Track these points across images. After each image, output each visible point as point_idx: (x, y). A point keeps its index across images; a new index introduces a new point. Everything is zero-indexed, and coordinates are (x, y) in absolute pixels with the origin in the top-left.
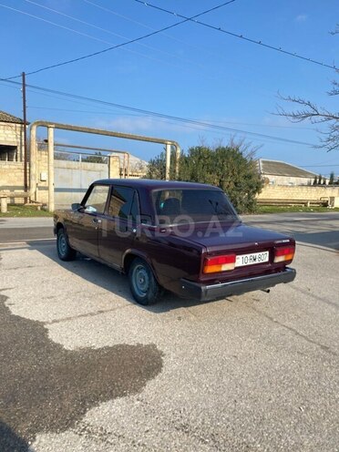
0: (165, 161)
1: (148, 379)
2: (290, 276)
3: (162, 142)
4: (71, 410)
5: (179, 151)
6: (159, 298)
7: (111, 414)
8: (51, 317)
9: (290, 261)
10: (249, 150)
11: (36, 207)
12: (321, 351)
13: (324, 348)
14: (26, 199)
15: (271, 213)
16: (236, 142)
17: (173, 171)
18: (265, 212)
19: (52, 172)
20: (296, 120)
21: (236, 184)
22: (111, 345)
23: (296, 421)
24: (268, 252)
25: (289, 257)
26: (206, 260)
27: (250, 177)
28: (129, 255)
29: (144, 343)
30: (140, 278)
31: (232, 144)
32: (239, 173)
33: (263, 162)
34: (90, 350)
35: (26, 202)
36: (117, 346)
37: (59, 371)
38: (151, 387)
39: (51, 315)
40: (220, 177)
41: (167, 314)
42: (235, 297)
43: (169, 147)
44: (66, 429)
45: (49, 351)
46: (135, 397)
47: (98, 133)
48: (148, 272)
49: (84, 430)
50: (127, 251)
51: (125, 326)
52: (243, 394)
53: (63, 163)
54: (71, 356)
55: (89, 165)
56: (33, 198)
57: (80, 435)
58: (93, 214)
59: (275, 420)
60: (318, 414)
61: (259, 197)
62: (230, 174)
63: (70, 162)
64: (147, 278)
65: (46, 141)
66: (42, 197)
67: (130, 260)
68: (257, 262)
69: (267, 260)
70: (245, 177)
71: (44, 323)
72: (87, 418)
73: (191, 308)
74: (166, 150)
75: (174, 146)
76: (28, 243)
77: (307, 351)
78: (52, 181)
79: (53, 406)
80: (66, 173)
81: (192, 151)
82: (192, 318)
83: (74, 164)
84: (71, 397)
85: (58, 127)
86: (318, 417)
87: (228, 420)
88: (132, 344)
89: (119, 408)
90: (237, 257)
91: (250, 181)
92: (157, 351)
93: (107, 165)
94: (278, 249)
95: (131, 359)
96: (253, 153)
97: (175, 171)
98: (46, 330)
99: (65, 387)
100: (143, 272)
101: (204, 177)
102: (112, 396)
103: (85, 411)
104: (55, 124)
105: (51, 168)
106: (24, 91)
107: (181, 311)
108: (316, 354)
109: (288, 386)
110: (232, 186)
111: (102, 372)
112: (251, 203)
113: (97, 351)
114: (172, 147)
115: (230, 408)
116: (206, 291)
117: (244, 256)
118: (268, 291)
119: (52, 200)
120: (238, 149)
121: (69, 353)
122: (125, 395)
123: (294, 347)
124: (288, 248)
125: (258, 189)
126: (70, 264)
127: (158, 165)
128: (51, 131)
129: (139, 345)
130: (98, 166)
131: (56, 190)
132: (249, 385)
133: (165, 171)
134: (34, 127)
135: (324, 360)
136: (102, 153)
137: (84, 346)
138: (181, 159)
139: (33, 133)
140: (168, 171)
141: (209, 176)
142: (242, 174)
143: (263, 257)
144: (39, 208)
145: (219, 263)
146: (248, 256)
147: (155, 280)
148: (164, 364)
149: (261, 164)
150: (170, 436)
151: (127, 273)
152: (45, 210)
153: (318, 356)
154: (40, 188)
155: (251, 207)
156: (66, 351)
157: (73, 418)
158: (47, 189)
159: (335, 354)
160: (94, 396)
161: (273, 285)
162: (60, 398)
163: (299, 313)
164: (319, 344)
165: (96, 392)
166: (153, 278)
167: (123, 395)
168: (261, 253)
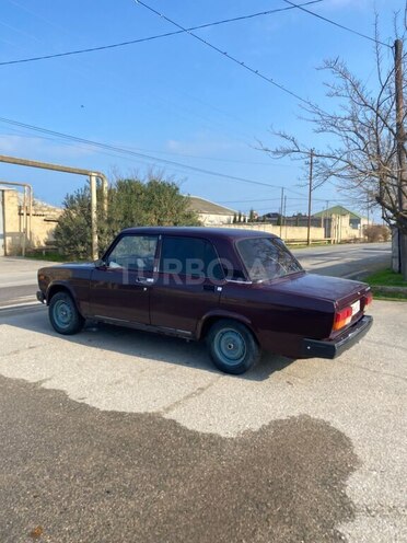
0: (90, 196)
3: (85, 173)
5: (106, 185)
17: (99, 207)
22: (266, 424)
32: (178, 212)
40: (158, 217)
43: (94, 179)
62: (169, 213)
70: (185, 217)
74: (90, 183)
75: (100, 178)
81: (120, 184)
88: (283, 417)
91: (190, 221)
97: (103, 210)
101: (140, 217)
113: (261, 432)
114: (97, 181)
120: (173, 184)
129: (292, 418)
133: (90, 210)
138: (109, 194)
140: (94, 209)
141: (145, 215)
142: (182, 213)
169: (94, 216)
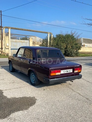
0: (48, 39)
1: (30, 106)
2: (80, 77)
3: (47, 33)
4: (7, 114)
5: (52, 36)
6: (38, 84)
7: (18, 115)
8: (5, 89)
9: (80, 72)
10: (77, 35)
11: (5, 55)
12: (86, 100)
13: (87, 99)
14: (2, 52)
15: (84, 56)
16: (73, 32)
17: (50, 43)
18: (82, 56)
19: (10, 43)
20: (90, 26)
21: (72, 47)
22: (21, 97)
23: (71, 118)
24: (72, 69)
25: (79, 71)
26: (51, 71)
27: (77, 44)
28: (29, 70)
29: (32, 96)
30: (33, 77)
31: (72, 33)
32: (73, 43)
33: (83, 39)
34: (15, 98)
35: (2, 53)
36: (23, 97)
37: (5, 103)
38: (31, 108)
39: (5, 88)
40: (66, 44)
41: (40, 88)
42: (64, 83)
43: (49, 35)
44: (5, 118)
45: (3, 98)
46: (26, 111)
47: (25, 30)
48: (35, 75)
49: (9, 118)
50: (29, 69)
51: (27, 92)
52: (58, 111)
53: (14, 40)
54: (9, 100)
55: (23, 41)
56: (4, 52)
57: (8, 120)
58: (20, 57)
59: (65, 117)
60: (79, 116)
61: (80, 51)
62: (70, 43)
63: (16, 40)
64: (35, 77)
65: (8, 33)
66: (7, 51)
67: (30, 72)
68: (68, 72)
69: (72, 72)
70: (75, 44)
71: (2, 90)
72: (11, 116)
73: (48, 87)
74: (48, 35)
75: (51, 34)
76: (1, 66)
77: (81, 100)
78: (10, 46)
79: (2, 112)
80: (15, 43)
81: (57, 35)
82: (48, 89)
83: (17, 40)
84: (7, 110)
85: (12, 28)
86: (78, 117)
87: (51, 117)
88: (28, 97)
89: (20, 114)
90: (61, 71)
91: (77, 46)
92: (35, 99)
93: (29, 41)
94: (75, 68)
95: (27, 101)
96: (79, 36)
97: (51, 43)
98: (3, 92)
99: (6, 108)
100: (33, 75)
101: (61, 44)
102: (19, 110)
103: (11, 114)
104: (11, 28)
105: (10, 42)
106: (1, 17)
107: (45, 88)
108: (84, 100)
109: (72, 109)
110: (71, 47)
111: (18, 104)
112: (77, 53)
113: (17, 98)
114: (50, 35)
115: (53, 114)
116: (51, 81)
117: (64, 70)
118: (73, 82)
119: (10, 53)
120: (73, 35)
121: (8, 99)
122: (23, 110)
123: (78, 98)
124: (79, 68)
125: (80, 48)
126: (13, 73)
127: (45, 40)
128: (10, 30)
129: (30, 97)
130: (26, 41)
131: (11, 49)
132: (60, 109)
133: (48, 43)
134: (4, 29)
135: (86, 102)
136: (27, 37)
137: (13, 97)
138: (53, 38)
139: (4, 30)
141: (62, 44)
142: (74, 43)
143: (71, 71)
144: (6, 55)
145: (55, 72)
146: (65, 70)
147: (37, 78)
148: (36, 102)
149: (82, 40)
150: (34, 121)
151: (29, 76)
152: (8, 56)
153: (84, 101)
154: (7, 49)
155: (77, 54)
156: (8, 98)
157: (7, 116)
158: (8, 49)
159: (90, 101)
160: (14, 110)
161: (74, 80)
162: (4, 111)
163: (83, 88)
164: (86, 98)
165: (15, 109)
166: (36, 77)
167: (22, 110)
168: (70, 70)
169: (48, 44)
